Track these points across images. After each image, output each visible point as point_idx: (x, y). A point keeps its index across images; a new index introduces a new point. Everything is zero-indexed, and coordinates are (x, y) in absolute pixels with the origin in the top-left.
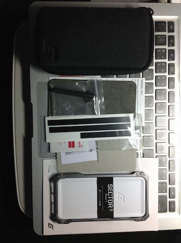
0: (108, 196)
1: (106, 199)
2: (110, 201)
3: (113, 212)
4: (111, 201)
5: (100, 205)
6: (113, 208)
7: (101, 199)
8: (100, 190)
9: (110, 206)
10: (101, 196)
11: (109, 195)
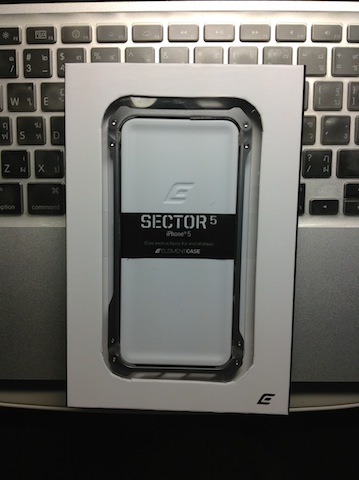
0: (174, 229)
1: (181, 234)
2: (189, 224)
3: (219, 217)
4: (189, 220)
5: (198, 251)
6: (208, 216)
7: (182, 247)
8: (158, 251)
9: (203, 223)
10: (173, 247)
11: (171, 225)
